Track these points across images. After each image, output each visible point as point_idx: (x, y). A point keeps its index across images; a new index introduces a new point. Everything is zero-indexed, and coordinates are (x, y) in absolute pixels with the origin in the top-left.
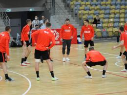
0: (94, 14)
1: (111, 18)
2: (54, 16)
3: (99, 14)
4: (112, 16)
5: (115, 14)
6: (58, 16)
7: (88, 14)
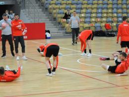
0: (65, 9)
1: (83, 13)
2: (24, 10)
3: (71, 9)
4: (84, 11)
5: (87, 8)
6: (27, 10)
7: (59, 9)
